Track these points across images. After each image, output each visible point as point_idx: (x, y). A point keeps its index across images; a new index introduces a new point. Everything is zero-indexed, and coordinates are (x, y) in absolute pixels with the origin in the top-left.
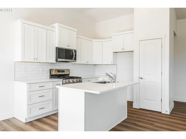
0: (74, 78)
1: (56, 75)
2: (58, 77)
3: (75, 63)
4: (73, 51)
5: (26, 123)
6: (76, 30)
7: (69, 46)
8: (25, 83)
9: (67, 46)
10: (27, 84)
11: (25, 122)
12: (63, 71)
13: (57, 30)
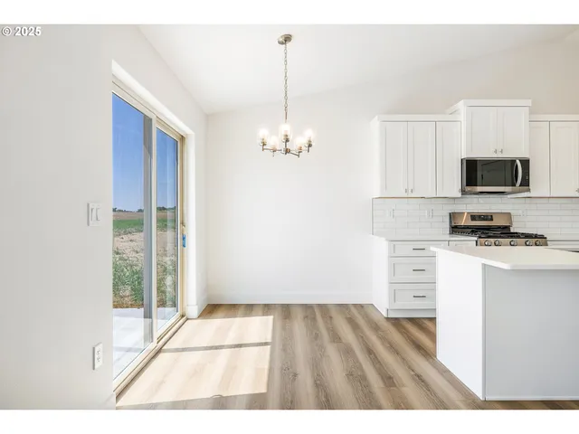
0: (519, 237)
1: (468, 227)
2: (472, 231)
3: (526, 194)
4: (518, 162)
5: (388, 319)
6: (529, 102)
7: (502, 152)
8: (384, 239)
9: (496, 152)
10: (387, 240)
11: (385, 316)
12: (488, 217)
13: (462, 117)
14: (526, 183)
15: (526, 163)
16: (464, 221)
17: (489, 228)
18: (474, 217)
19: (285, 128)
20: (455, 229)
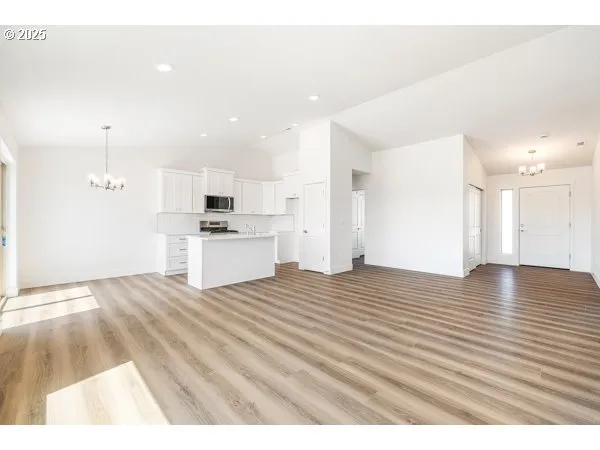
1: (208, 228)
2: (210, 230)
3: (232, 213)
4: (229, 198)
5: (166, 276)
6: (233, 172)
7: (222, 193)
9: (220, 193)
12: (217, 223)
13: (205, 174)
14: (232, 208)
15: (232, 199)
16: (208, 225)
17: (217, 228)
18: (211, 224)
19: (107, 177)
20: (202, 229)
